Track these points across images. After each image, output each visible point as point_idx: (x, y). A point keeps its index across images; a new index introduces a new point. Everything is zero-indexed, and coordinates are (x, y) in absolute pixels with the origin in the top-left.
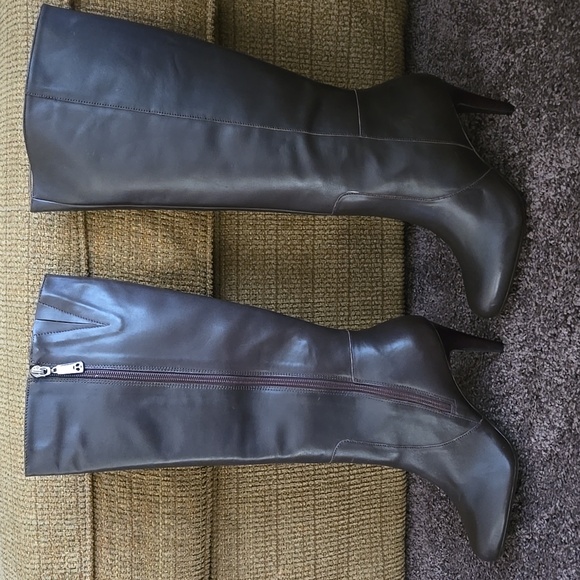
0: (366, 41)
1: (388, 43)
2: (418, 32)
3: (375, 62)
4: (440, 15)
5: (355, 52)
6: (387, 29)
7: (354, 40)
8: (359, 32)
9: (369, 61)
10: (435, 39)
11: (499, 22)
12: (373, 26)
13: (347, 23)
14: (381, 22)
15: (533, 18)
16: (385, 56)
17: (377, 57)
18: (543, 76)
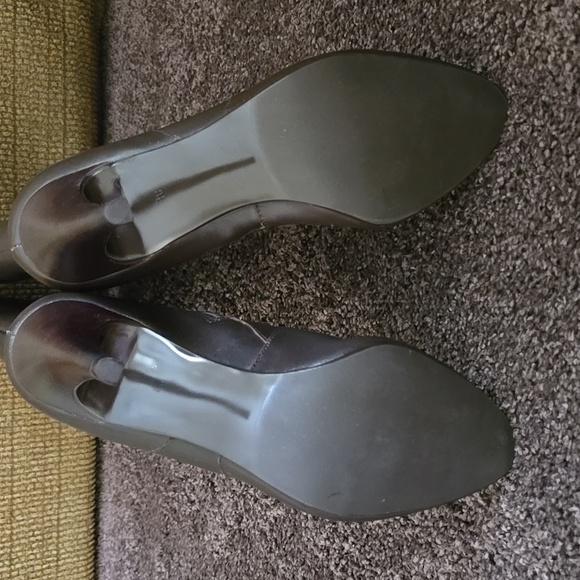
0: (37, 31)
1: (69, 37)
2: (114, 26)
3: (51, 59)
4: (133, 8)
5: (23, 44)
6: (68, 20)
7: (20, 30)
8: (28, 20)
9: (42, 58)
10: (129, 35)
11: (183, 21)
12: (48, 13)
13: (10, 8)
14: (58, 11)
15: (212, 18)
16: (65, 53)
17: (54, 52)
18: (221, 90)
